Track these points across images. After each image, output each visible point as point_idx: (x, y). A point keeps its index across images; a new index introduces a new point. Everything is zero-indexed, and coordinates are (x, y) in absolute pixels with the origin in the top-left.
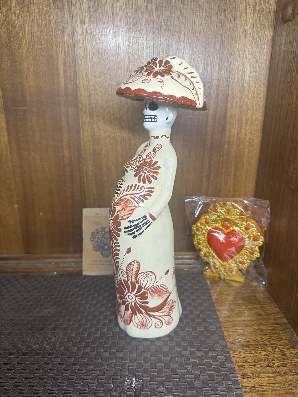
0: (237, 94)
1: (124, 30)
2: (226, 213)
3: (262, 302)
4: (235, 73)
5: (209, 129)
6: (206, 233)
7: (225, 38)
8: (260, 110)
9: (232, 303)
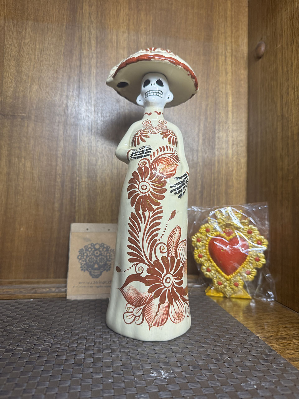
6: (207, 243)
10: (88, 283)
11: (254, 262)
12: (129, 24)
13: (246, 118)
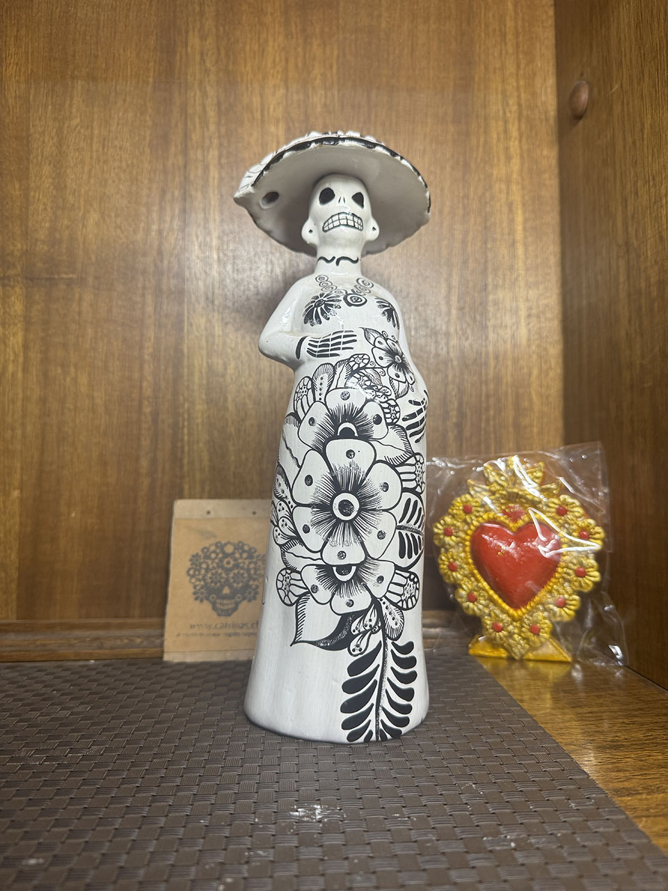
6: (468, 538)
10: (210, 627)
11: (575, 578)
12: (286, 69)
13: (558, 256)
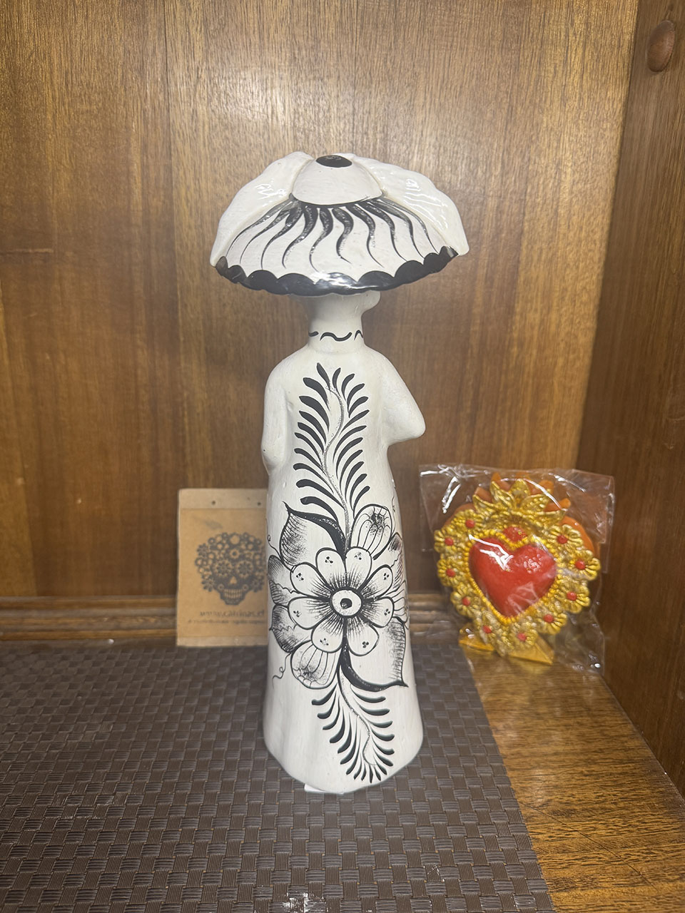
0: (543, 231)
1: (286, 75)
2: (515, 504)
3: (595, 710)
4: (538, 184)
5: (476, 311)
6: (467, 549)
7: (517, 102)
8: (593, 268)
9: (525, 712)
10: (218, 614)
11: (565, 600)
